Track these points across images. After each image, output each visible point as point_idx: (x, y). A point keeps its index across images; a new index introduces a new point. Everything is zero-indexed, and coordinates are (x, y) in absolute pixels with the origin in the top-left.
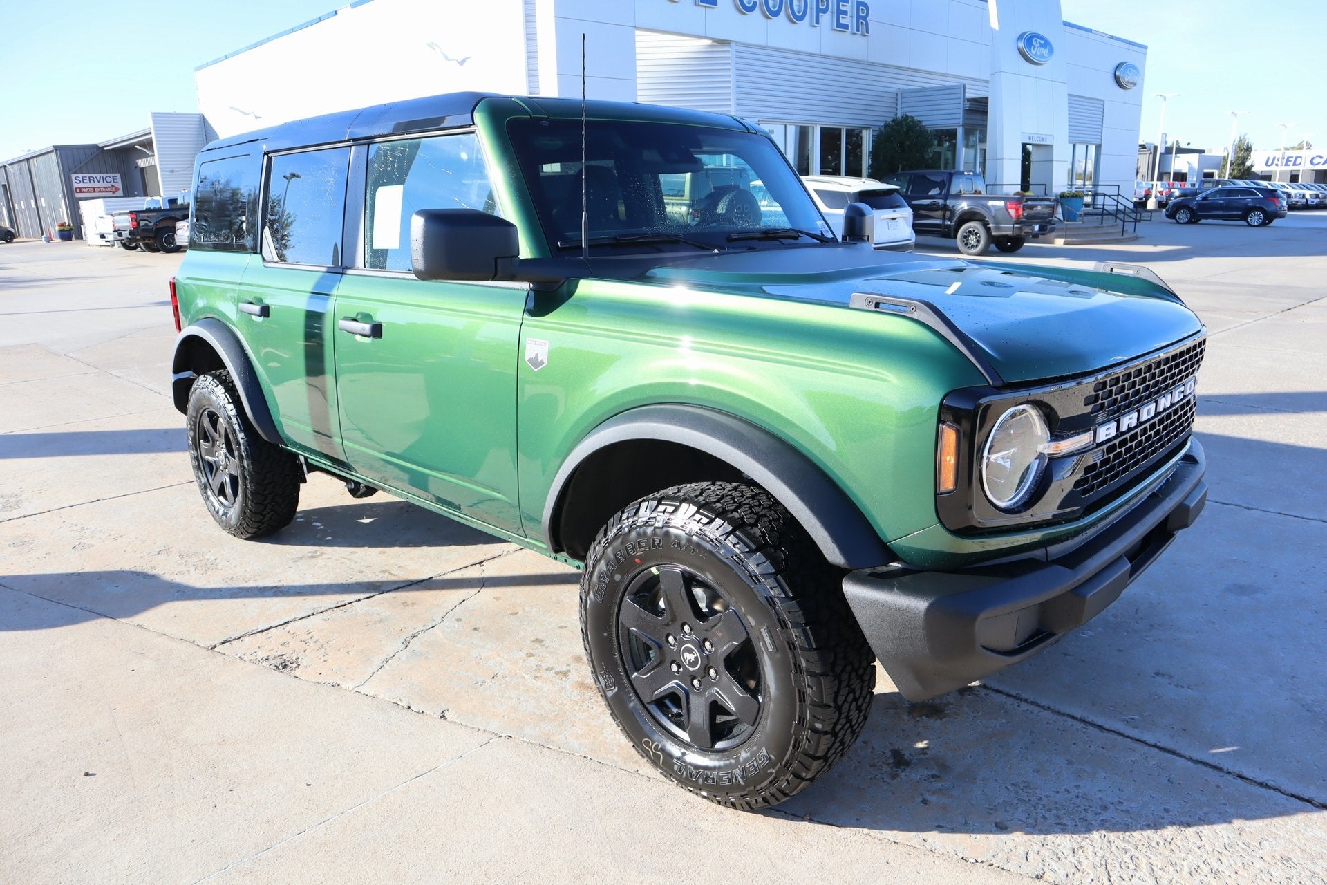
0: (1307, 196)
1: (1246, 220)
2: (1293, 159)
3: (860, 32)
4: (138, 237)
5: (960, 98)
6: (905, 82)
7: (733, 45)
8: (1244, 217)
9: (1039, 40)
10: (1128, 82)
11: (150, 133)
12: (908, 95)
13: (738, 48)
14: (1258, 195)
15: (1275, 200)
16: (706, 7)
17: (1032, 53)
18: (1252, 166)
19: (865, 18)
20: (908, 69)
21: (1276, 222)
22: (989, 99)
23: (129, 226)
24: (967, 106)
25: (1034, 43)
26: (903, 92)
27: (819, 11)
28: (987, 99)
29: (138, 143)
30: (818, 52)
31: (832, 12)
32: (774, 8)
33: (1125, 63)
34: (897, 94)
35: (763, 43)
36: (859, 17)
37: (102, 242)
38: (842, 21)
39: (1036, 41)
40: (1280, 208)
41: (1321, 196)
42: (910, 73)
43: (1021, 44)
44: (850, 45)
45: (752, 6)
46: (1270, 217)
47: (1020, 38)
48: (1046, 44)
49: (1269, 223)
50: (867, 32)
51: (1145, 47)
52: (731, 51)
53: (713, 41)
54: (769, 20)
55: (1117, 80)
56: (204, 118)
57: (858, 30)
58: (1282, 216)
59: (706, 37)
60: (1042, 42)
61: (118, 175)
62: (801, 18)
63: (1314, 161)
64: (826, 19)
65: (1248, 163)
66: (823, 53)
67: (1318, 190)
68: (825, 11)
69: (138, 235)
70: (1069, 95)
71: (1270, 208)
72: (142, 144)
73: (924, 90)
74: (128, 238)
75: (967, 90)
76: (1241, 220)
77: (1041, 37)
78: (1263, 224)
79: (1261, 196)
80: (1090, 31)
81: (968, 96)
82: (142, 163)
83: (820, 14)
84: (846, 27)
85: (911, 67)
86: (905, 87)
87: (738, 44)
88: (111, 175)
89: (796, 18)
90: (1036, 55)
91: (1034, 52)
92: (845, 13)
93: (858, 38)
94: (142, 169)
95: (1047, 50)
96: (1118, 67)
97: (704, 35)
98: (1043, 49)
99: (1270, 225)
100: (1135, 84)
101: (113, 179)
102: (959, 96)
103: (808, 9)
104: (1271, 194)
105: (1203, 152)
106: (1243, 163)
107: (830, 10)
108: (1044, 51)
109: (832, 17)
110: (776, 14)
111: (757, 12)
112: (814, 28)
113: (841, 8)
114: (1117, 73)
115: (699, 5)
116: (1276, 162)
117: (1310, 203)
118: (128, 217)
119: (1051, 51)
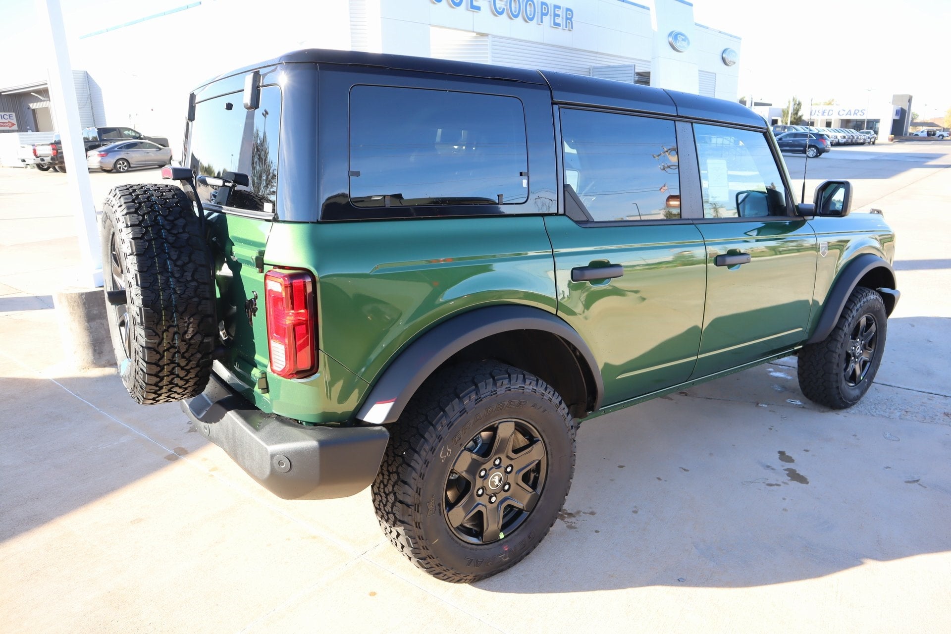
0: (839, 138)
1: (805, 153)
2: (827, 112)
3: (568, 29)
4: (57, 162)
5: (631, 73)
6: (594, 61)
7: (490, 36)
8: (804, 152)
9: (681, 36)
10: (730, 61)
11: (46, 84)
12: (597, 70)
13: (494, 39)
14: (812, 138)
15: (823, 140)
16: (473, 11)
17: (677, 45)
18: (802, 116)
19: (570, 19)
20: (597, 53)
21: (824, 155)
22: (651, 73)
23: (51, 154)
24: (637, 79)
25: (679, 39)
26: (594, 68)
27: (543, 14)
28: (649, 73)
29: (35, 92)
30: (542, 42)
31: (550, 15)
32: (515, 12)
33: (728, 49)
34: (590, 69)
35: (508, 35)
36: (567, 19)
37: (23, 164)
38: (557, 21)
39: (680, 37)
40: (826, 146)
41: (847, 137)
42: (598, 55)
43: (671, 39)
44: (561, 37)
45: (501, 12)
46: (820, 152)
47: (670, 34)
48: (685, 39)
49: (820, 155)
50: (572, 28)
51: (740, 39)
52: (489, 41)
53: (477, 34)
54: (512, 20)
55: (724, 60)
56: (87, 74)
57: (566, 27)
58: (827, 151)
59: (473, 32)
60: (683, 38)
61: (14, 114)
62: (531, 19)
63: (840, 113)
64: (546, 19)
65: (800, 114)
66: (545, 42)
67: (845, 133)
68: (546, 14)
69: (57, 160)
70: (699, 71)
71: (820, 146)
72: (38, 92)
73: (609, 67)
74: (49, 162)
75: (636, 67)
76: (803, 153)
77: (682, 35)
78: (816, 156)
79: (815, 138)
80: (707, 28)
81: (637, 71)
82: (33, 106)
83: (544, 16)
84: (559, 25)
85: (598, 51)
86: (594, 65)
87: (493, 36)
88: (8, 114)
89: (528, 19)
90: (680, 46)
91: (678, 44)
92: (558, 16)
93: (567, 32)
94: (34, 110)
95: (686, 43)
96: (724, 51)
97: (472, 30)
98: (683, 42)
99: (820, 157)
100: (734, 63)
101: (10, 117)
102: (631, 72)
103: (536, 12)
104: (820, 137)
105: (770, 105)
106: (797, 114)
107: (549, 14)
108: (684, 43)
109: (551, 19)
110: (516, 16)
111: (505, 15)
112: (539, 26)
113: (556, 12)
114: (724, 56)
115: (469, 10)
116: (817, 113)
117: (840, 141)
118: (50, 148)
119: (689, 43)
